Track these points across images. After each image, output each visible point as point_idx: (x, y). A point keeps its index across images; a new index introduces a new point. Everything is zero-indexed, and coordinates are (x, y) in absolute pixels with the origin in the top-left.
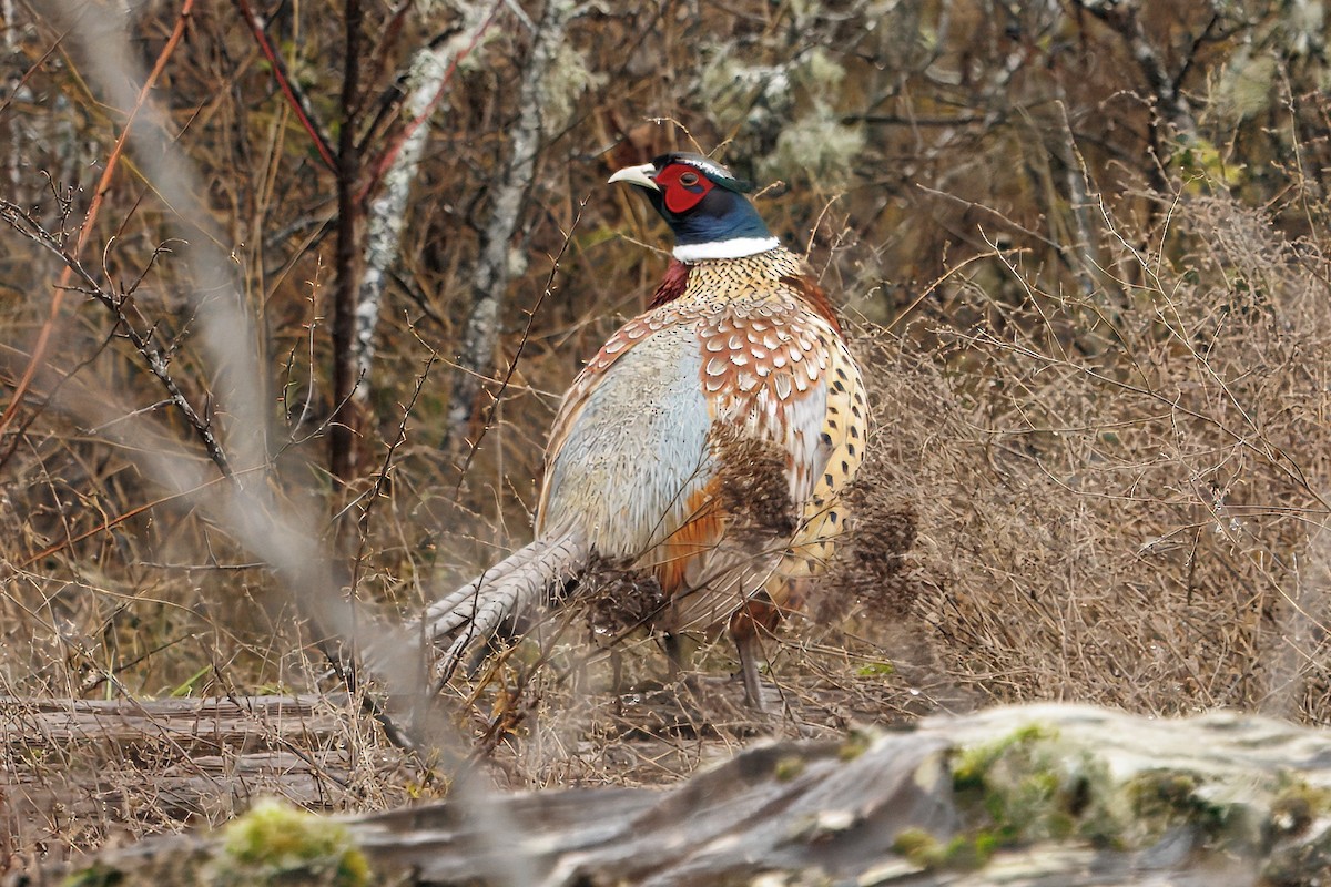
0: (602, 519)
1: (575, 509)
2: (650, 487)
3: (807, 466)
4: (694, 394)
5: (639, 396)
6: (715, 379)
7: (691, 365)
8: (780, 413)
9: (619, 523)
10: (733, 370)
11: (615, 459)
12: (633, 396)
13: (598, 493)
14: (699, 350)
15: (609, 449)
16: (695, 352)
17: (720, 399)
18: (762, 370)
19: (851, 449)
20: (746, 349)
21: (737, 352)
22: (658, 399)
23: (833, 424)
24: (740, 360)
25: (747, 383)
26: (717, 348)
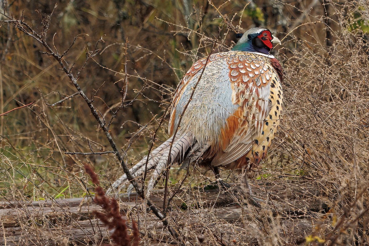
0: (197, 127)
1: (187, 123)
2: (214, 115)
3: (265, 111)
4: (228, 82)
5: (208, 83)
6: (234, 77)
7: (225, 72)
8: (257, 91)
9: (204, 128)
10: (241, 74)
11: (200, 105)
12: (205, 83)
13: (195, 117)
14: (228, 67)
15: (198, 101)
16: (227, 68)
17: (236, 84)
18: (251, 75)
19: (278, 108)
20: (245, 68)
21: (242, 69)
22: (215, 84)
23: (272, 97)
24: (243, 71)
25: (246, 79)
26: (234, 67)
